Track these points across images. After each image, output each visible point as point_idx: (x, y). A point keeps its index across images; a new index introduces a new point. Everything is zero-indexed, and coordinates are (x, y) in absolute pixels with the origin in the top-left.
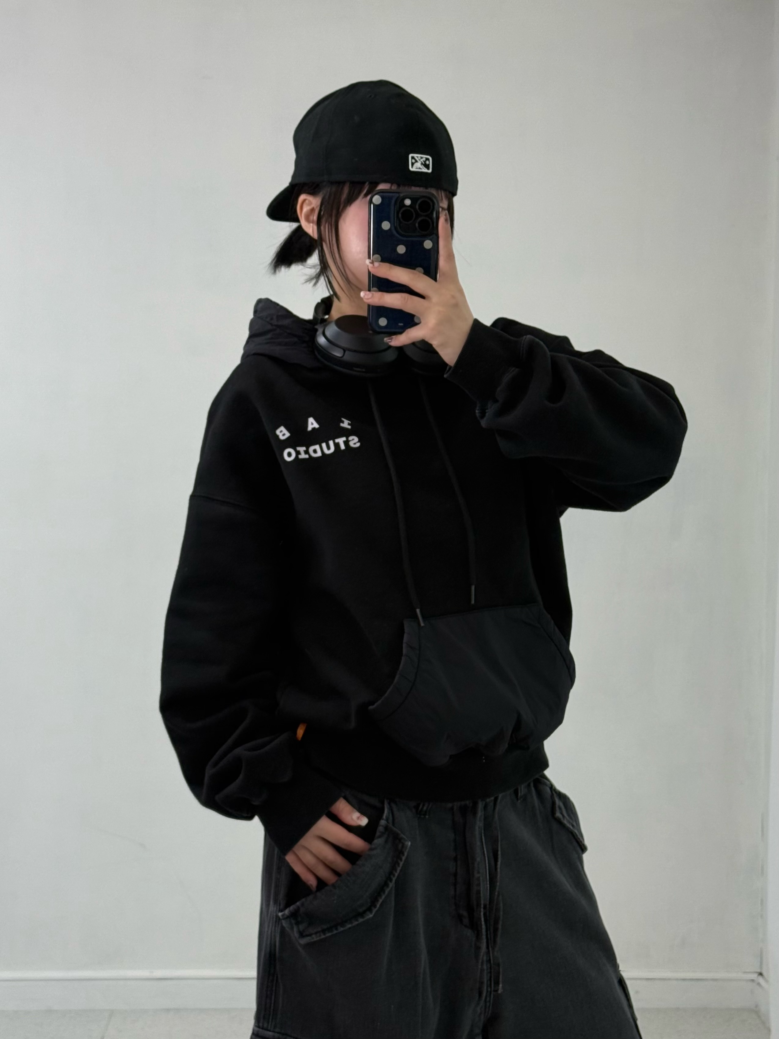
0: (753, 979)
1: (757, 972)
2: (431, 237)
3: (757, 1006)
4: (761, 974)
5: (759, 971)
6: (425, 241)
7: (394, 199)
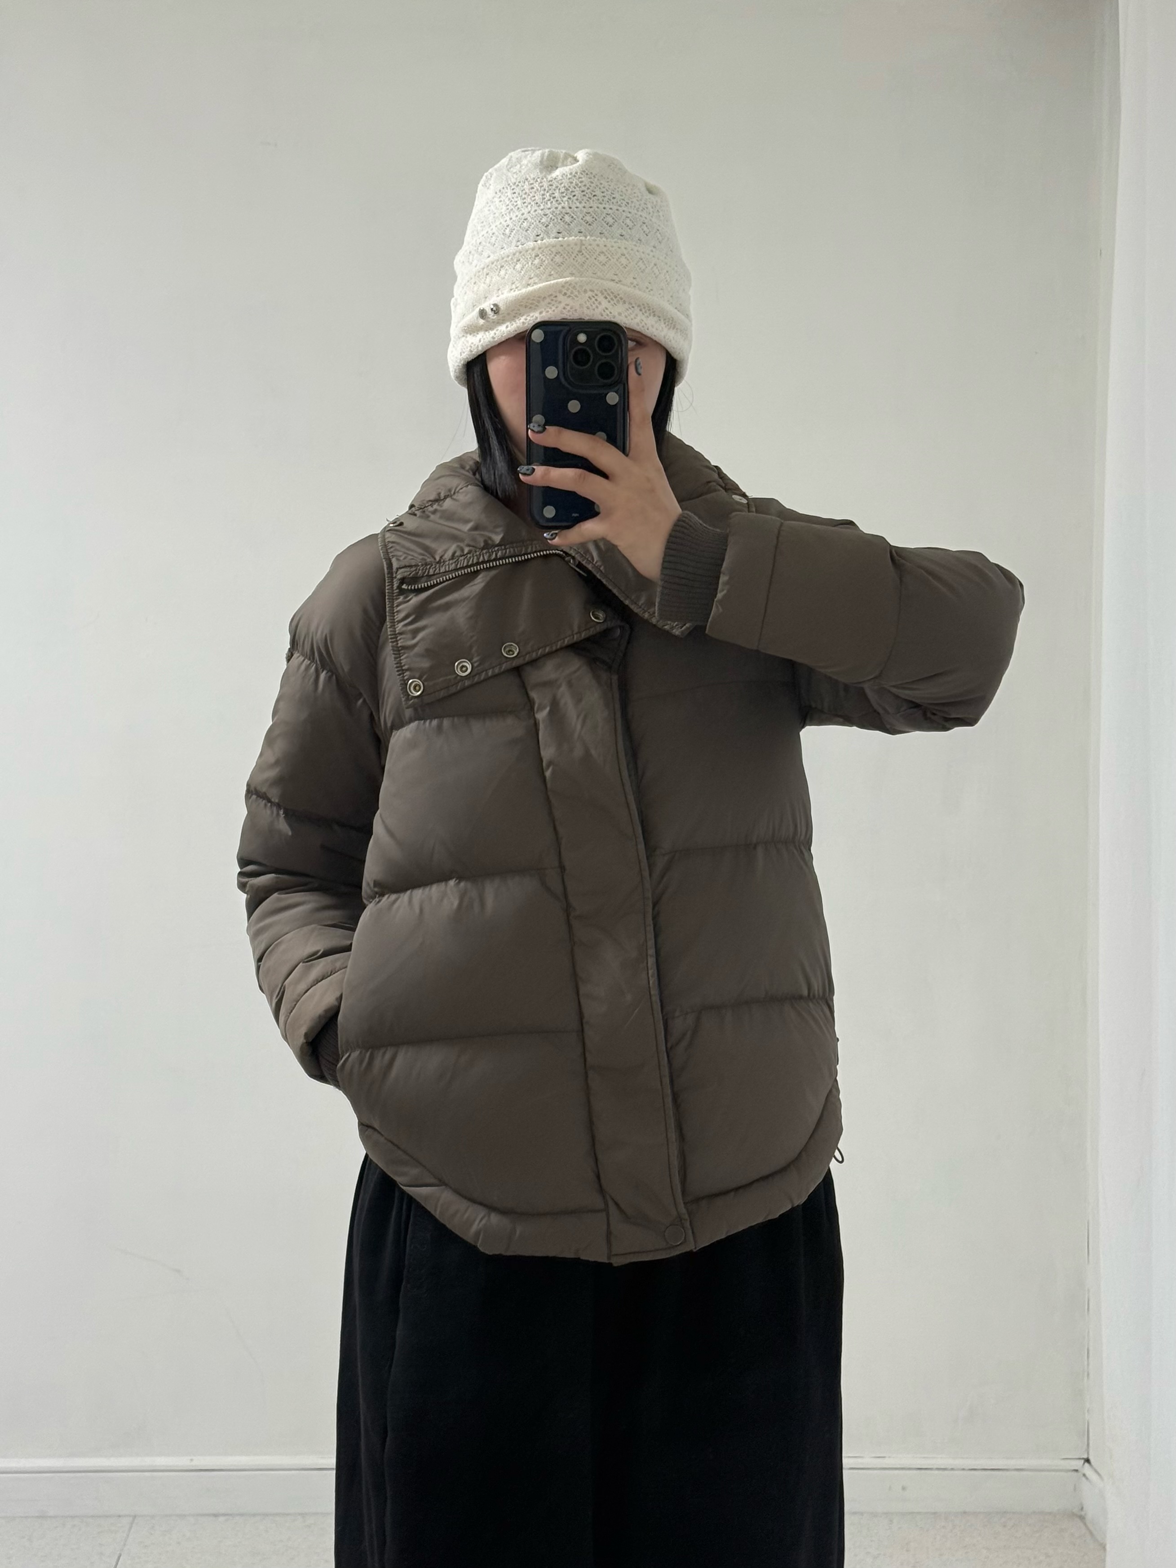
0: (1076, 1468)
1: (1083, 1459)
2: (616, 388)
3: (1082, 1509)
4: (1087, 1461)
5: (1085, 1456)
6: (607, 394)
7: (563, 334)
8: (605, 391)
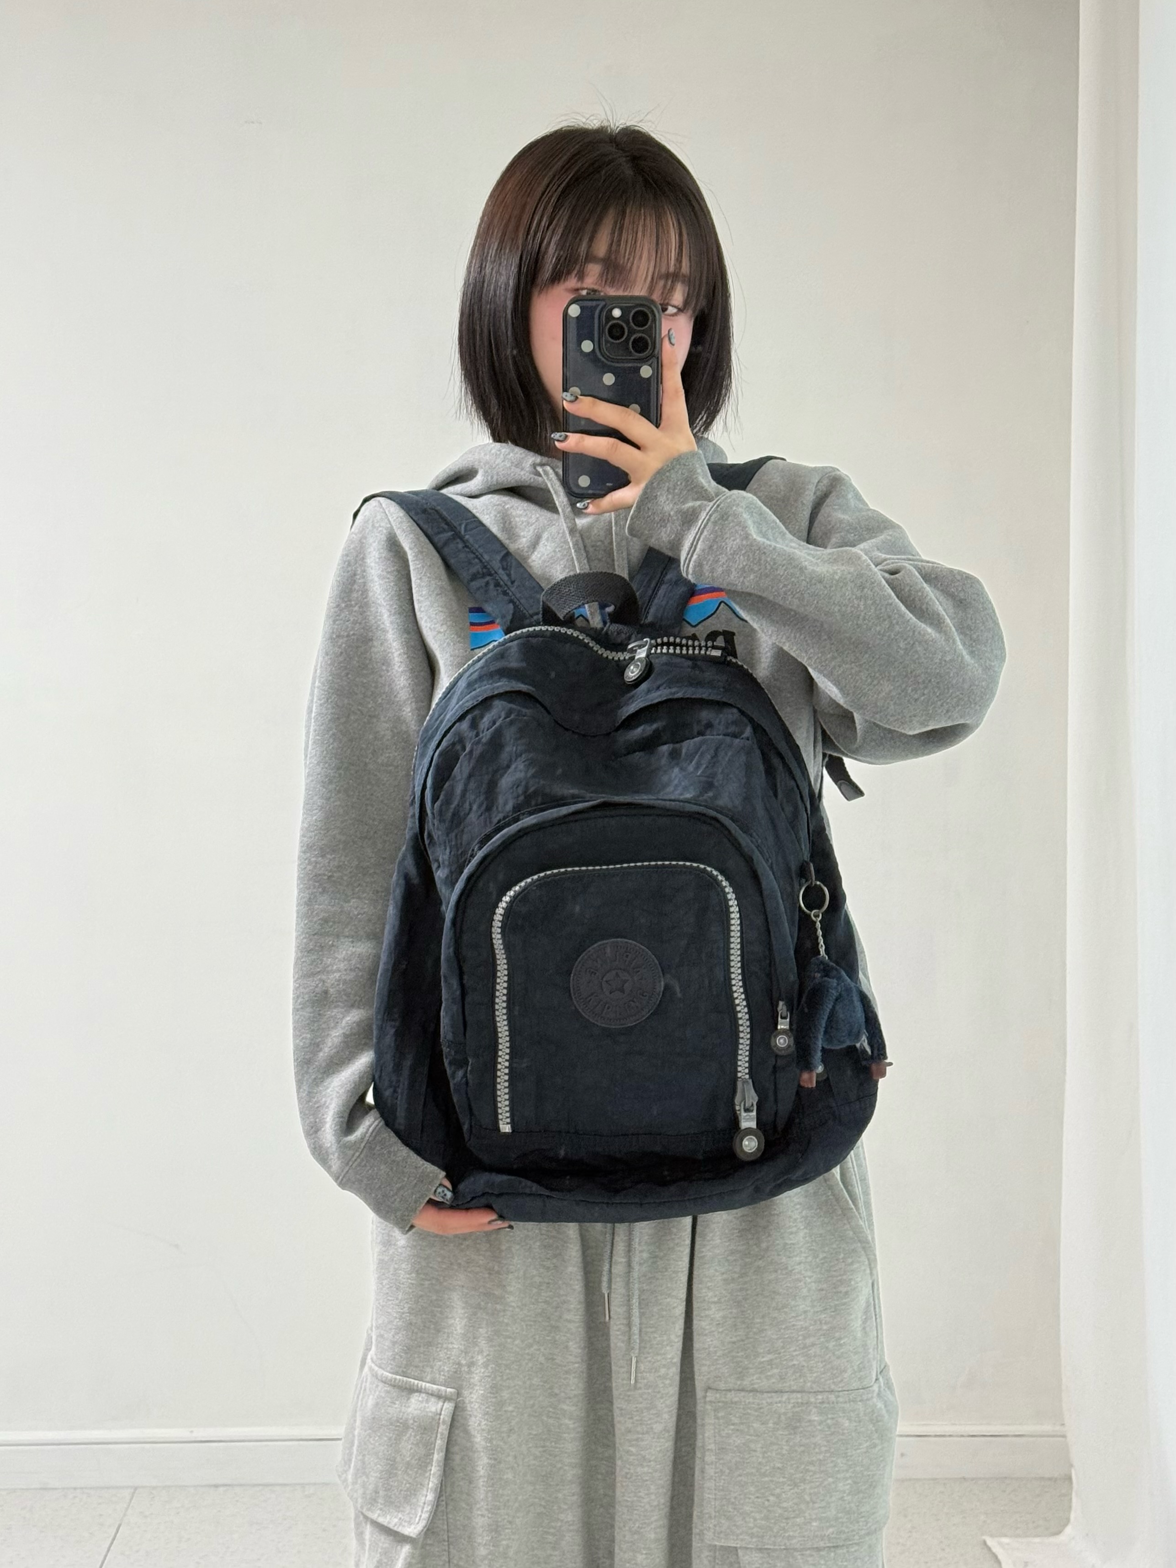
2: (650, 362)
6: (642, 367)
7: (600, 307)
8: (639, 365)
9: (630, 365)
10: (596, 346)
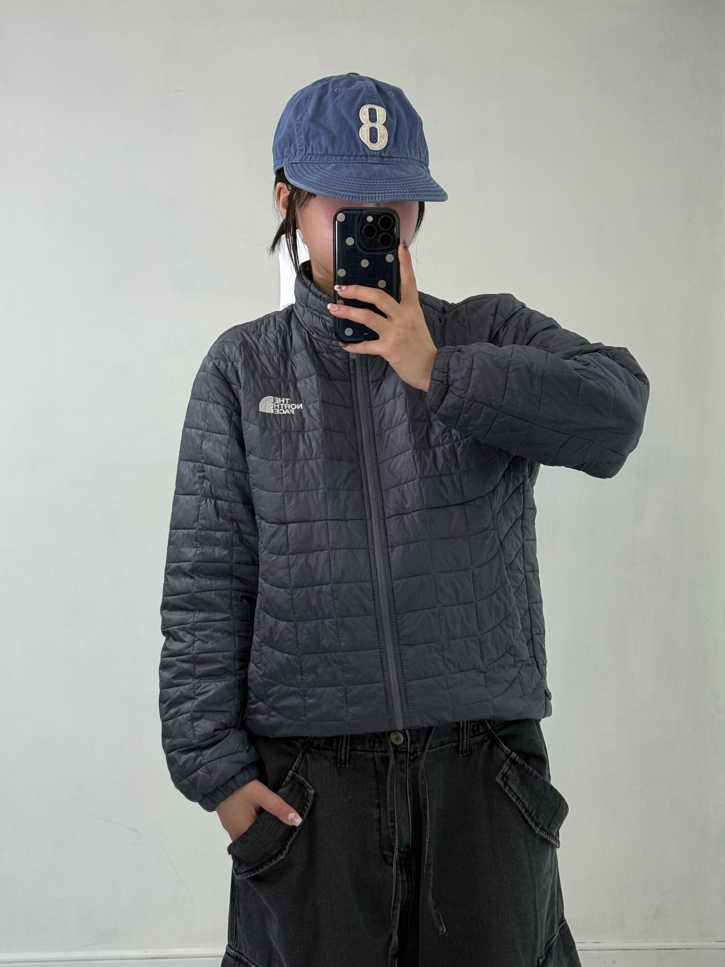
2: (391, 252)
6: (387, 255)
7: (358, 216)
8: (385, 253)
9: (379, 253)
10: (356, 241)
